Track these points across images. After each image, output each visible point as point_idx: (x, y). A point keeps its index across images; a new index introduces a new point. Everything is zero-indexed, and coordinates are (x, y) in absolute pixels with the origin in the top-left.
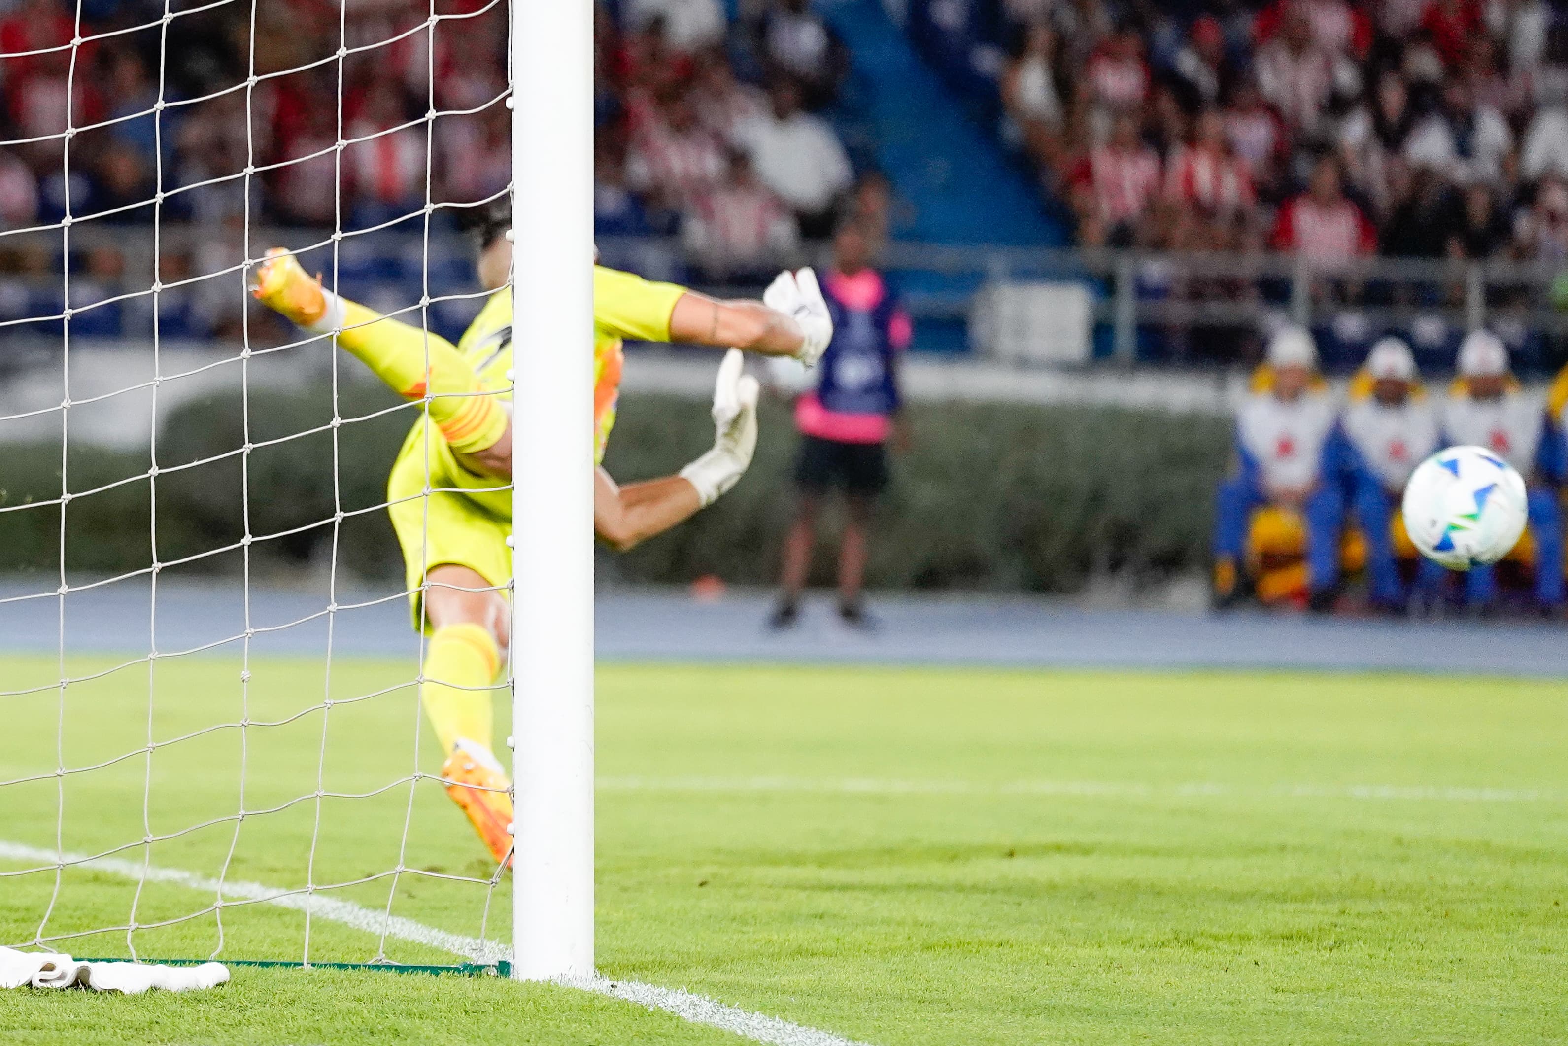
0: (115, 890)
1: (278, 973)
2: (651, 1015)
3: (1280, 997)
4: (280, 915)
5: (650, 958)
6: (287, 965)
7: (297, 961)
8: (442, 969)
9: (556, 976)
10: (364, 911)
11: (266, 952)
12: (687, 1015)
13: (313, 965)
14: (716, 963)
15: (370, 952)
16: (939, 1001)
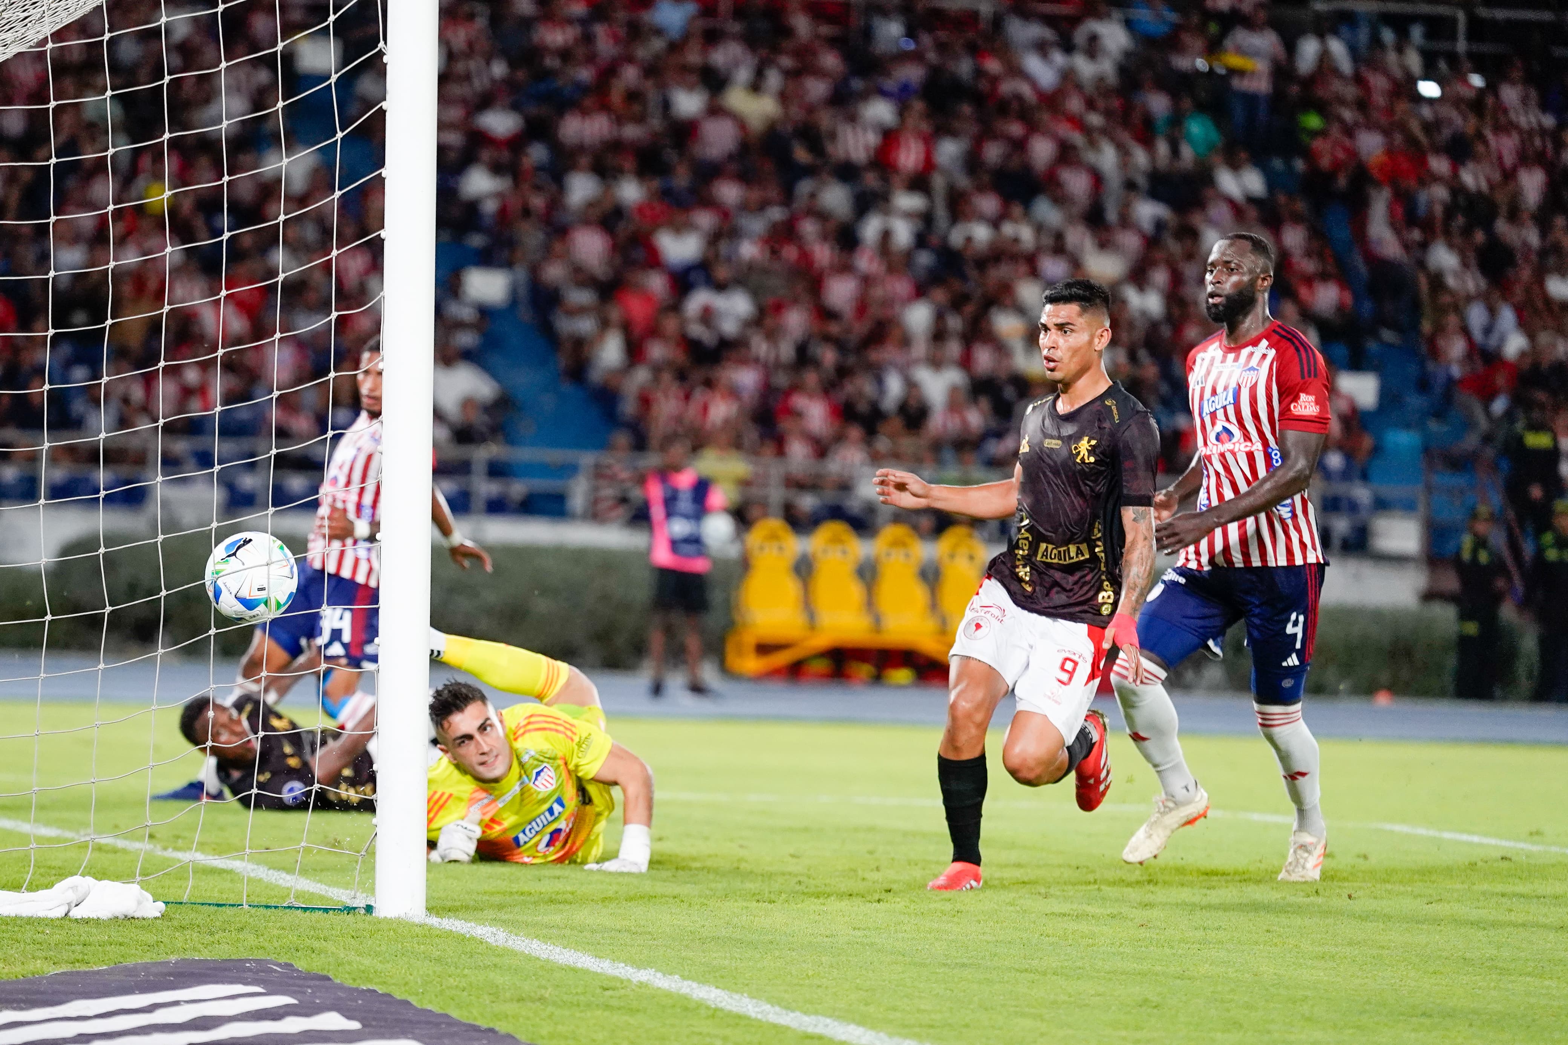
0: (111, 856)
1: (229, 911)
2: (469, 940)
3: (858, 933)
4: (219, 873)
5: (459, 904)
6: (233, 905)
7: (239, 903)
8: (331, 909)
9: (402, 915)
10: (271, 872)
11: (216, 897)
12: (491, 940)
13: (250, 906)
14: (500, 907)
15: (283, 898)
16: (645, 933)
